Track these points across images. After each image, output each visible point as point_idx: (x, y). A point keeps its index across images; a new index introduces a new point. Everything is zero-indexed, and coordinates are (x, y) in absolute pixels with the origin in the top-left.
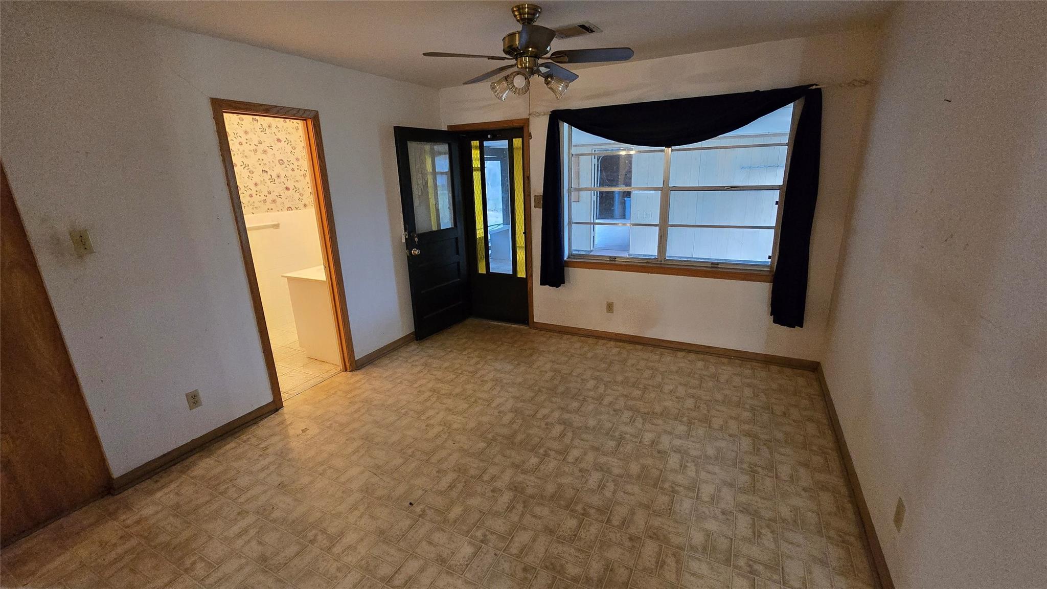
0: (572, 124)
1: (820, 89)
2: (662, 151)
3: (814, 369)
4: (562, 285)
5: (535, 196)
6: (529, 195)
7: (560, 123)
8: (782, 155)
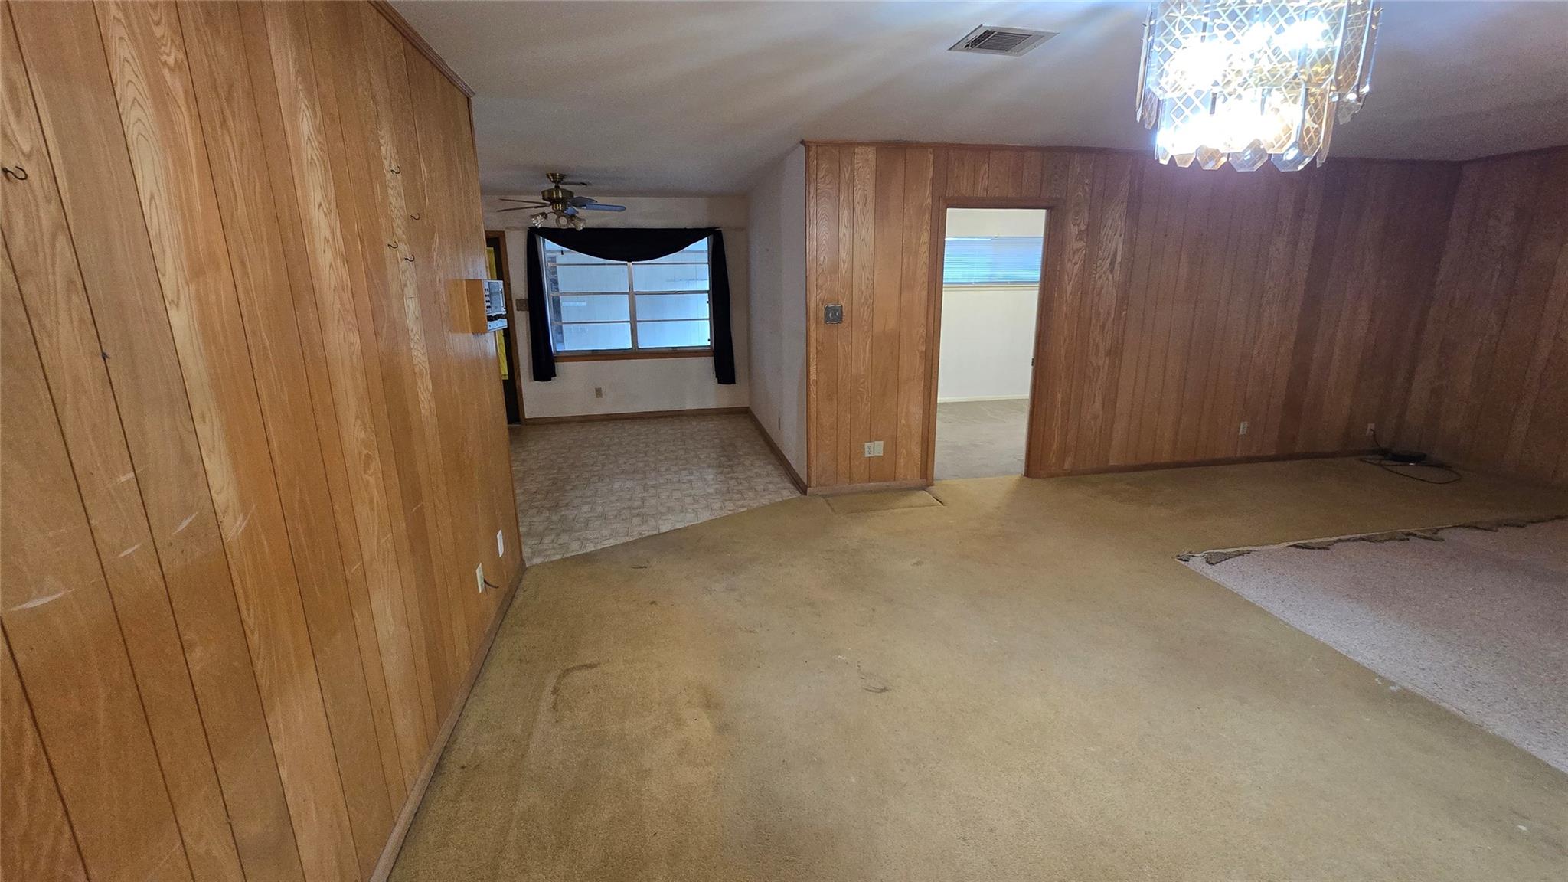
0: (544, 237)
1: (720, 231)
2: (626, 264)
3: (745, 413)
4: (553, 378)
5: (517, 300)
6: (511, 299)
7: (537, 236)
8: (705, 271)
